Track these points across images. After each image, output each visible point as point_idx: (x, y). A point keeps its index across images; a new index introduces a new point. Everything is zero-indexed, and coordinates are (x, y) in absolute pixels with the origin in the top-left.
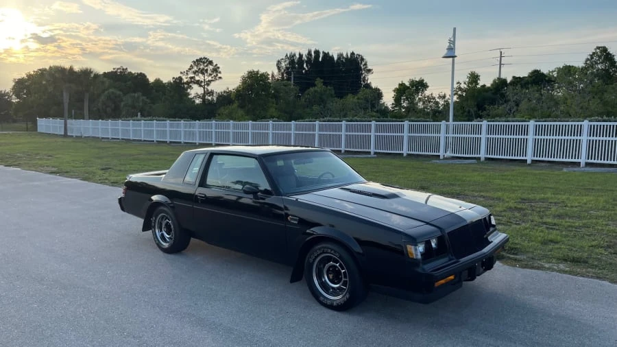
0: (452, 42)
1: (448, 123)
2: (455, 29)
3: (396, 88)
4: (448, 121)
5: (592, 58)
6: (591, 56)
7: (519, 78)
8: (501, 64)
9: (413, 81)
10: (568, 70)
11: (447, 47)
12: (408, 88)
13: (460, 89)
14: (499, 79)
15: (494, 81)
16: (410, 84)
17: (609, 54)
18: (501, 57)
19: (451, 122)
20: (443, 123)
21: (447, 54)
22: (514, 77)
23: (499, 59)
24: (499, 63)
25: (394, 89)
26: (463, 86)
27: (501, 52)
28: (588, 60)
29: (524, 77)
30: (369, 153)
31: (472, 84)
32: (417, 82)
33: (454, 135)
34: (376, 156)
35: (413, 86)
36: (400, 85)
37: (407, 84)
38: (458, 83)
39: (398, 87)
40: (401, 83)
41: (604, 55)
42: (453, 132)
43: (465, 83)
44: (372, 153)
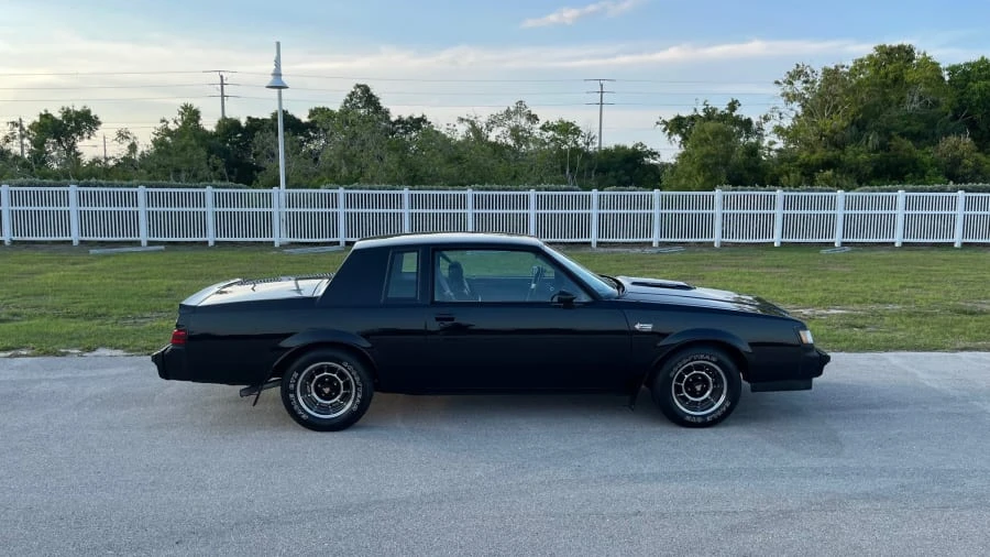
0: (278, 63)
2: (278, 44)
3: (35, 123)
5: (352, 100)
6: (350, 96)
7: (258, 119)
8: (223, 96)
9: (68, 111)
11: (272, 72)
12: (61, 122)
13: (168, 131)
14: (225, 119)
15: (219, 122)
16: (64, 117)
17: (372, 96)
18: (222, 84)
21: (271, 82)
23: (220, 88)
24: (220, 93)
26: (172, 126)
27: (222, 77)
28: (346, 102)
29: (264, 120)
31: (188, 124)
32: (77, 113)
33: (291, 210)
34: (163, 247)
35: (70, 120)
36: (41, 116)
37: (58, 115)
38: (163, 121)
39: (38, 120)
40: (44, 113)
41: (366, 96)
42: (290, 204)
43: (175, 122)
44: (144, 243)
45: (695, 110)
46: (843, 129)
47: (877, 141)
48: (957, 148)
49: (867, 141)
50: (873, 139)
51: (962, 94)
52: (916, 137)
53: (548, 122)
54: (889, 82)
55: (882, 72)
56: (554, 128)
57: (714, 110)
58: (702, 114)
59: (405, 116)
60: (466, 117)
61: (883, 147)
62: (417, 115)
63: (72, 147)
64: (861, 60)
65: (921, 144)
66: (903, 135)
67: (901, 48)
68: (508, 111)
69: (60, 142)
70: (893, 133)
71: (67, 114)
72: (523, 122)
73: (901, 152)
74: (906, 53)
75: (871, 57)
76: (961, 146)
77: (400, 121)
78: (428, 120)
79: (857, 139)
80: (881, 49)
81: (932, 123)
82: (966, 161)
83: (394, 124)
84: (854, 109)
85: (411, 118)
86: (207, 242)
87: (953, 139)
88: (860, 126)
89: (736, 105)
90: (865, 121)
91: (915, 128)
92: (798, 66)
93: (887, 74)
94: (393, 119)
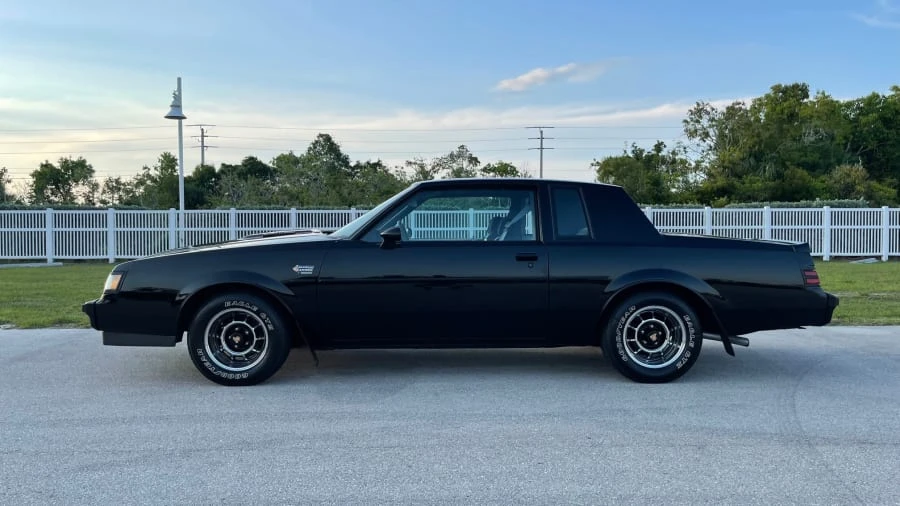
1: (178, 211)
2: (179, 80)
3: (36, 172)
4: (178, 208)
5: (315, 148)
6: (314, 144)
7: (231, 166)
8: (203, 146)
9: (66, 161)
10: (288, 161)
11: (171, 103)
12: (59, 171)
13: (149, 176)
14: (203, 166)
15: (197, 169)
16: (62, 167)
17: (333, 144)
18: (203, 136)
19: (182, 209)
20: (173, 211)
21: (170, 113)
22: (223, 165)
23: (200, 139)
24: (200, 144)
25: (32, 172)
26: (153, 173)
27: (202, 130)
28: (310, 149)
29: (237, 166)
30: (45, 261)
31: (166, 170)
32: (73, 162)
33: (190, 229)
34: (61, 264)
35: (67, 169)
36: (42, 166)
37: (57, 165)
38: (145, 168)
39: (39, 169)
40: (44, 163)
41: (327, 144)
42: (188, 224)
43: (156, 168)
44: (50, 260)
45: (625, 152)
46: (743, 159)
47: (773, 169)
48: (849, 176)
49: (765, 171)
50: (769, 169)
51: (856, 127)
52: (812, 168)
53: (489, 165)
54: (785, 117)
55: (778, 108)
56: (494, 170)
57: (642, 151)
58: (631, 155)
59: (363, 162)
60: (413, 161)
61: (779, 176)
62: (374, 161)
63: (68, 192)
64: (760, 100)
65: (816, 173)
66: (798, 165)
67: (796, 87)
68: (452, 155)
69: (58, 188)
70: (788, 163)
71: (65, 163)
72: (465, 164)
73: (796, 181)
74: (801, 91)
75: (767, 96)
76: (853, 173)
77: (358, 166)
78: (384, 165)
79: (755, 169)
80: (777, 89)
81: (825, 154)
82: (858, 188)
83: (353, 168)
84: (750, 142)
85: (368, 163)
86: (108, 260)
87: (846, 168)
88: (758, 157)
89: (662, 146)
90: (762, 153)
91: (810, 159)
92: (698, 105)
93: (782, 112)
94: (352, 164)
